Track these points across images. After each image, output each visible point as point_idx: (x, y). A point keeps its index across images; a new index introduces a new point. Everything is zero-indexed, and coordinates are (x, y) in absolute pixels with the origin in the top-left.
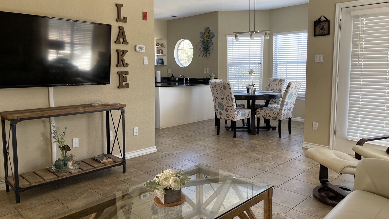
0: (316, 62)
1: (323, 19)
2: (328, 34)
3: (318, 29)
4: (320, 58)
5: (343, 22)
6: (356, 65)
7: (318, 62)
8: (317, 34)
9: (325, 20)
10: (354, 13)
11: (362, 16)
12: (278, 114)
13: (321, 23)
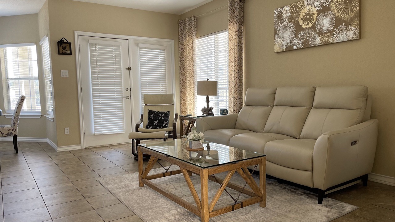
0: (62, 76)
1: (65, 41)
2: (71, 54)
3: (61, 48)
4: (65, 73)
5: (81, 46)
6: (95, 79)
7: (64, 76)
8: (61, 52)
9: (67, 42)
10: (91, 41)
11: (96, 44)
12: (13, 129)
13: (64, 44)
